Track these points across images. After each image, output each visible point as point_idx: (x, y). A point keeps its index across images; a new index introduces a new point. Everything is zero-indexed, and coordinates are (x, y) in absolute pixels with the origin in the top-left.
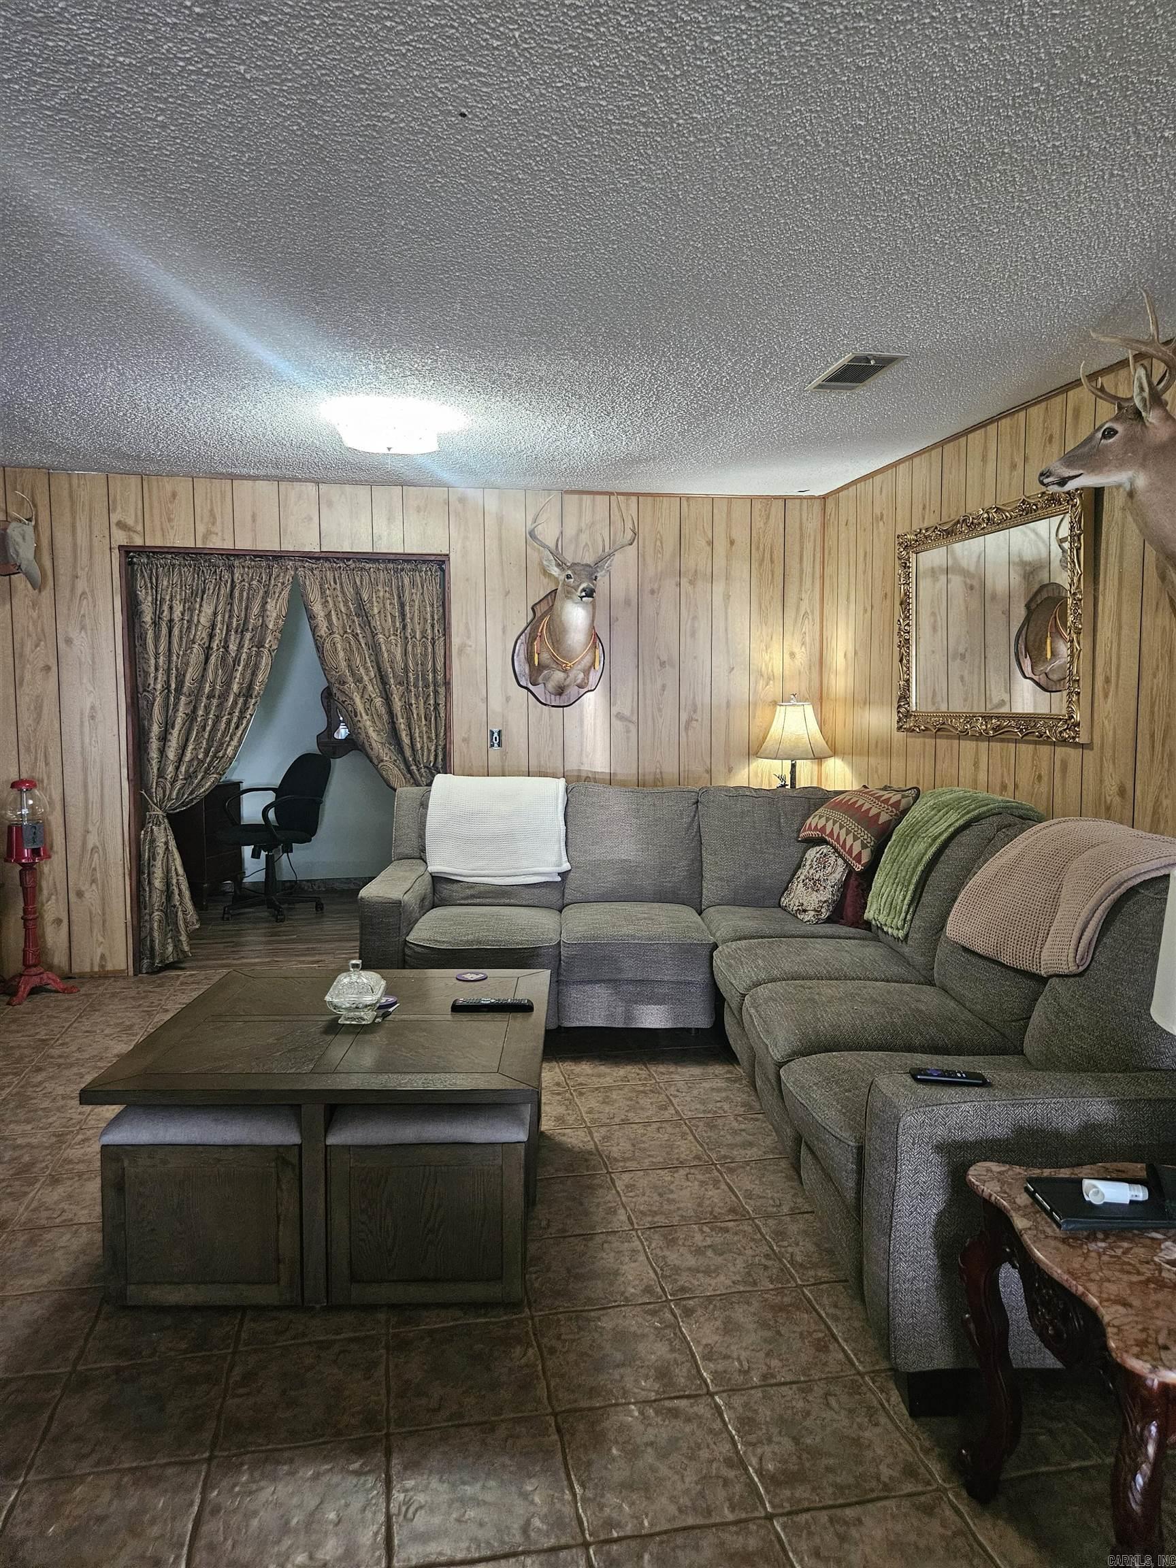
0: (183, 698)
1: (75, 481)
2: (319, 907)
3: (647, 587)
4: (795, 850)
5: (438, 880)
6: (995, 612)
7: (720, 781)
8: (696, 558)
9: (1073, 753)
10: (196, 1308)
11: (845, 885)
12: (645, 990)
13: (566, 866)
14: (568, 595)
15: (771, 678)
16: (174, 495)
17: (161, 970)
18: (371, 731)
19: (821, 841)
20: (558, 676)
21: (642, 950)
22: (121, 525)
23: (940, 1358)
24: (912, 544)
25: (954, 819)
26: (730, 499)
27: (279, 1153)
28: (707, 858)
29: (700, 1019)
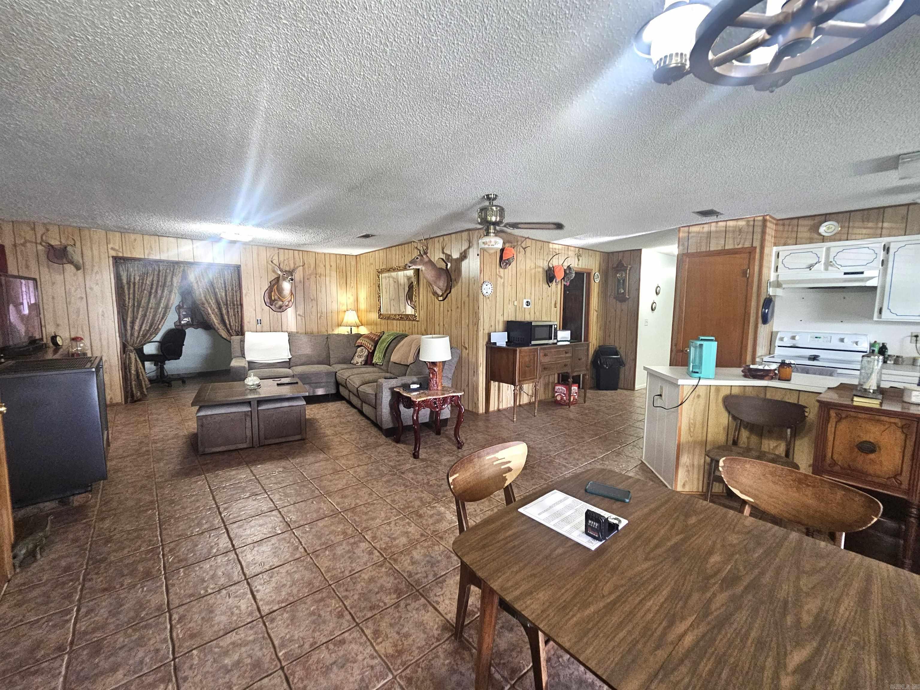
0: (141, 309)
1: (92, 233)
2: (184, 382)
3: (306, 278)
4: (355, 349)
5: (249, 363)
6: (401, 289)
7: (330, 333)
8: (320, 270)
9: (416, 323)
10: (226, 451)
11: (367, 356)
12: (318, 385)
13: (290, 357)
14: (284, 279)
15: (343, 305)
16: (135, 240)
17: (136, 401)
18: (214, 319)
19: (361, 346)
20: (280, 303)
21: (317, 374)
22: (112, 249)
23: (391, 426)
24: (380, 272)
25: (392, 337)
26: (330, 254)
27: (245, 413)
28: (331, 352)
29: (333, 391)
